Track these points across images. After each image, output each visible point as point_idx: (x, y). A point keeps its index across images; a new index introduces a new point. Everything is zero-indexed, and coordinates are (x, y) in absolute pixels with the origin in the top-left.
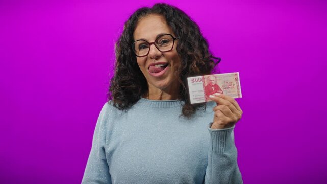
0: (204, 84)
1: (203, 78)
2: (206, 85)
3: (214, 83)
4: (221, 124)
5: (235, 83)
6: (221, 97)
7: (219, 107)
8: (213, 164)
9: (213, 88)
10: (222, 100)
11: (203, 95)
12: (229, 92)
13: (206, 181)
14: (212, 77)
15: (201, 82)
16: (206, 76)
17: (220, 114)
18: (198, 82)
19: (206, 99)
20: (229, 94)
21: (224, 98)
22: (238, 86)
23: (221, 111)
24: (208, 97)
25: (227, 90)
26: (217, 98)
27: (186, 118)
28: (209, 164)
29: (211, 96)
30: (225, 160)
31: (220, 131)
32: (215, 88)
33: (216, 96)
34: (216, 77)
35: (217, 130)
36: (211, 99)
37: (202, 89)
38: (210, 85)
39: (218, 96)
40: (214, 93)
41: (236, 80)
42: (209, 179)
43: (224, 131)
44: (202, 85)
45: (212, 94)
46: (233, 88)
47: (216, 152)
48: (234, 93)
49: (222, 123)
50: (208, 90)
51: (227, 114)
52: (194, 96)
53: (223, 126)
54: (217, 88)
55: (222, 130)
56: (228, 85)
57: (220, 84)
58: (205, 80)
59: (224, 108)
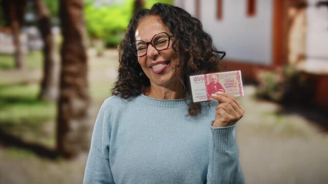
0: (206, 82)
1: (206, 77)
2: (208, 84)
3: (216, 82)
4: (224, 122)
5: (237, 81)
6: (223, 96)
7: (221, 105)
8: (215, 162)
9: (215, 87)
10: (224, 98)
11: (205, 93)
12: (231, 91)
13: (208, 179)
14: (214, 76)
15: (204, 80)
16: (208, 75)
17: (222, 112)
18: (201, 81)
19: (209, 97)
20: (231, 92)
21: (226, 97)
22: (240, 85)
23: (224, 109)
24: (211, 95)
25: (229, 88)
26: (219, 96)
27: (193, 118)
28: (211, 161)
29: (213, 95)
30: (226, 158)
31: (222, 129)
32: (217, 87)
33: (218, 94)
34: (218, 76)
35: (219, 128)
36: (213, 97)
37: (204, 87)
38: (212, 84)
39: (220, 94)
40: (216, 92)
41: (238, 78)
42: (211, 176)
43: (226, 129)
44: (204, 84)
45: (214, 93)
46: (235, 86)
47: (218, 151)
48: (236, 91)
49: (225, 120)
50: (211, 89)
51: (230, 112)
52: (196, 94)
53: (225, 124)
54: (219, 87)
55: (224, 128)
56: (230, 84)
57: (222, 83)
58: (208, 79)
59: (226, 106)
